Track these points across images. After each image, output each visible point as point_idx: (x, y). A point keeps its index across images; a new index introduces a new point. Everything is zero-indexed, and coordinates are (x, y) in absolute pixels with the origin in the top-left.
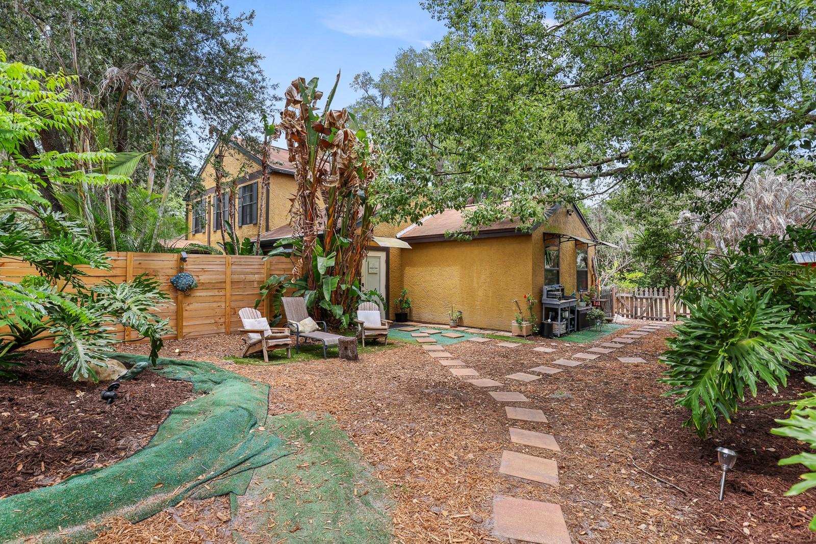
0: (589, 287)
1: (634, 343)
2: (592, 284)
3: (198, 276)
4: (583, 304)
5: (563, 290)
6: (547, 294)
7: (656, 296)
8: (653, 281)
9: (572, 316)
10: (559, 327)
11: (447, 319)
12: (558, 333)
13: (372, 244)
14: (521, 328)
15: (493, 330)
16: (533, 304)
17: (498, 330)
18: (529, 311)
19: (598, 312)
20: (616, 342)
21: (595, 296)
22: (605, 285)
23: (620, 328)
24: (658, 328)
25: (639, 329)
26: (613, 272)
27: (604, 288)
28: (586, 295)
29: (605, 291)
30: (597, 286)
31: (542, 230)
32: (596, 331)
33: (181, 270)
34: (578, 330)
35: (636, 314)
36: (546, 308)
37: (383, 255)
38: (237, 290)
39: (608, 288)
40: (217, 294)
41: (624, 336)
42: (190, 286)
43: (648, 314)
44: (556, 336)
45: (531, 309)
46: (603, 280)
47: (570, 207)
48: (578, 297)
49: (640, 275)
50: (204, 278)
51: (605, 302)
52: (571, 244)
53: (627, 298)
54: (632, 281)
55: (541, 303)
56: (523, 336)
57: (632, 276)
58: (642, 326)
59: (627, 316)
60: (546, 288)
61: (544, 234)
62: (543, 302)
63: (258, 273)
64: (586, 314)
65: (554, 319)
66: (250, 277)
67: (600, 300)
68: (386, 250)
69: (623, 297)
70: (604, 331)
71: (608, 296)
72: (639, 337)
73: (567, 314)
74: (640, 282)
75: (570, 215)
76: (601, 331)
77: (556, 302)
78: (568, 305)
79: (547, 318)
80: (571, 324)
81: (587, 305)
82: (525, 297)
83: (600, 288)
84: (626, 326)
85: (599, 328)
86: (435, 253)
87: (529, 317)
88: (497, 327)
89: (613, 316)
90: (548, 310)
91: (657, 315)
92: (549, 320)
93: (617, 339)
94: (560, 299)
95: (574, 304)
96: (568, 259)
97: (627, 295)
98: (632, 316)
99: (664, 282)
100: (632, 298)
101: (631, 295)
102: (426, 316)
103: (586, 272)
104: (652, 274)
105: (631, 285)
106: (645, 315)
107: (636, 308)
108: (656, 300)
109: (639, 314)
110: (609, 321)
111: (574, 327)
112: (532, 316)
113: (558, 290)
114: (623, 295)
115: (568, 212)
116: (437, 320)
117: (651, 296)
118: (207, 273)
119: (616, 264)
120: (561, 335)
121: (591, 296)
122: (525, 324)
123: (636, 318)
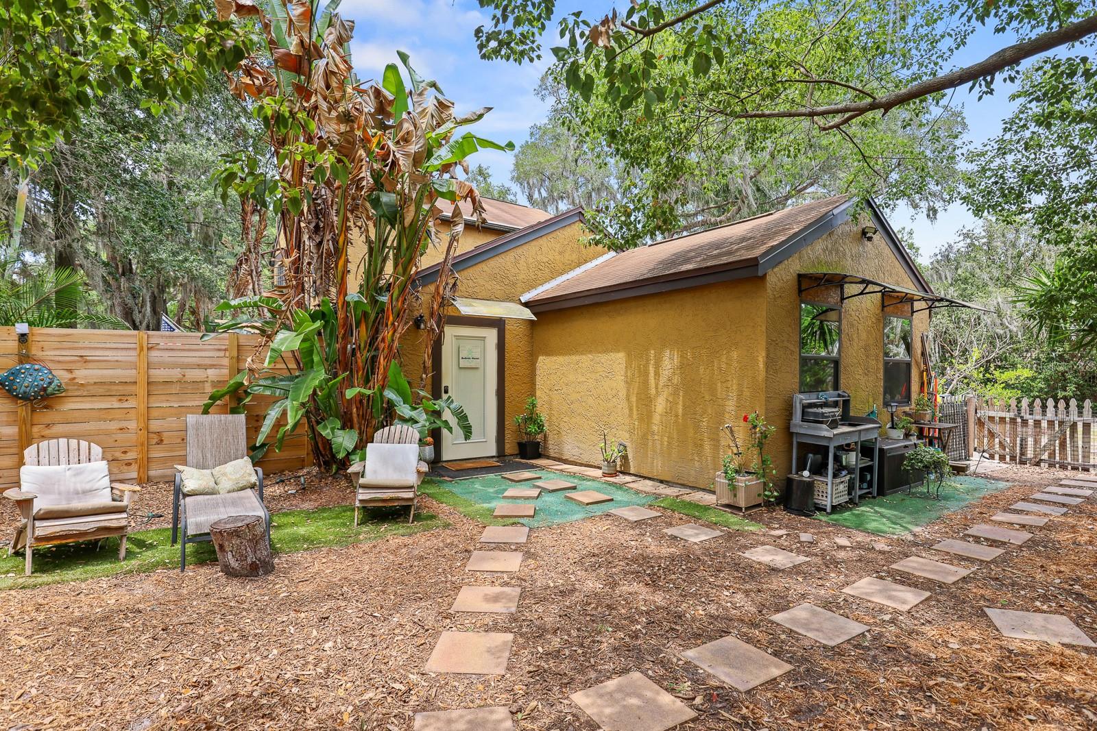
0: (914, 396)
1: (1031, 544)
2: (922, 390)
3: (70, 371)
4: (898, 434)
5: (846, 403)
6: (803, 413)
7: (1074, 416)
8: (1049, 386)
9: (866, 462)
10: (831, 490)
11: (598, 459)
12: (827, 503)
13: (450, 312)
14: (734, 489)
15: (684, 486)
16: (764, 435)
17: (693, 488)
18: (756, 451)
19: (931, 453)
20: (977, 540)
21: (928, 417)
22: (952, 394)
23: (990, 488)
24: (1088, 493)
25: (1038, 496)
26: (969, 368)
27: (948, 398)
28: (906, 413)
29: (952, 405)
30: (933, 395)
31: (795, 266)
32: (926, 497)
33: (24, 358)
34: (881, 492)
35: (1022, 454)
36: (801, 445)
37: (491, 335)
38: (164, 398)
39: (959, 398)
40: (117, 405)
41: (1000, 517)
42: (45, 389)
43: (1052, 455)
44: (822, 509)
45: (761, 445)
46: (948, 383)
47: (867, 221)
48: (885, 417)
49: (1027, 373)
50: (83, 375)
51: (950, 430)
52: (871, 302)
53: (1002, 420)
54: (1007, 386)
55: (789, 434)
56: (740, 509)
57: (1009, 375)
58: (1041, 487)
59: (1002, 458)
60: (802, 399)
61: (801, 277)
62: (793, 430)
63: (212, 366)
64: (902, 457)
65: (820, 469)
66: (194, 374)
67: (938, 425)
68: (498, 324)
69: (991, 419)
70: (946, 498)
71: (959, 416)
72: (1042, 521)
73: (852, 458)
74: (1025, 388)
75: (870, 239)
76: (938, 498)
77: (825, 431)
78: (855, 439)
79: (801, 467)
80: (862, 480)
81: (907, 435)
82: (745, 419)
83: (939, 399)
84: (1002, 485)
85: (933, 488)
86: (582, 328)
87: (754, 464)
88: (691, 481)
89: (967, 458)
90: (805, 448)
91: (1075, 458)
92: (806, 473)
93: (978, 529)
94: (834, 424)
95: (872, 436)
96: (864, 335)
97: (1003, 414)
98: (1013, 458)
99: (1072, 387)
100: (1013, 421)
101: (1012, 415)
102: (569, 451)
103: (908, 365)
104: (1047, 373)
105: (1008, 393)
106: (1045, 456)
107: (1023, 440)
108: (1074, 426)
109: (1030, 454)
110: (959, 470)
111: (870, 485)
112: (763, 462)
113: (836, 404)
114: (992, 414)
115: (864, 233)
116: (584, 460)
117: (1062, 415)
118: (90, 366)
119: (976, 354)
120: (834, 508)
121: (916, 418)
122: (743, 481)
123: (1023, 463)
